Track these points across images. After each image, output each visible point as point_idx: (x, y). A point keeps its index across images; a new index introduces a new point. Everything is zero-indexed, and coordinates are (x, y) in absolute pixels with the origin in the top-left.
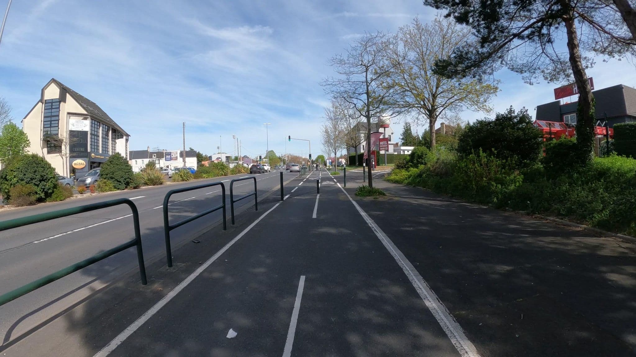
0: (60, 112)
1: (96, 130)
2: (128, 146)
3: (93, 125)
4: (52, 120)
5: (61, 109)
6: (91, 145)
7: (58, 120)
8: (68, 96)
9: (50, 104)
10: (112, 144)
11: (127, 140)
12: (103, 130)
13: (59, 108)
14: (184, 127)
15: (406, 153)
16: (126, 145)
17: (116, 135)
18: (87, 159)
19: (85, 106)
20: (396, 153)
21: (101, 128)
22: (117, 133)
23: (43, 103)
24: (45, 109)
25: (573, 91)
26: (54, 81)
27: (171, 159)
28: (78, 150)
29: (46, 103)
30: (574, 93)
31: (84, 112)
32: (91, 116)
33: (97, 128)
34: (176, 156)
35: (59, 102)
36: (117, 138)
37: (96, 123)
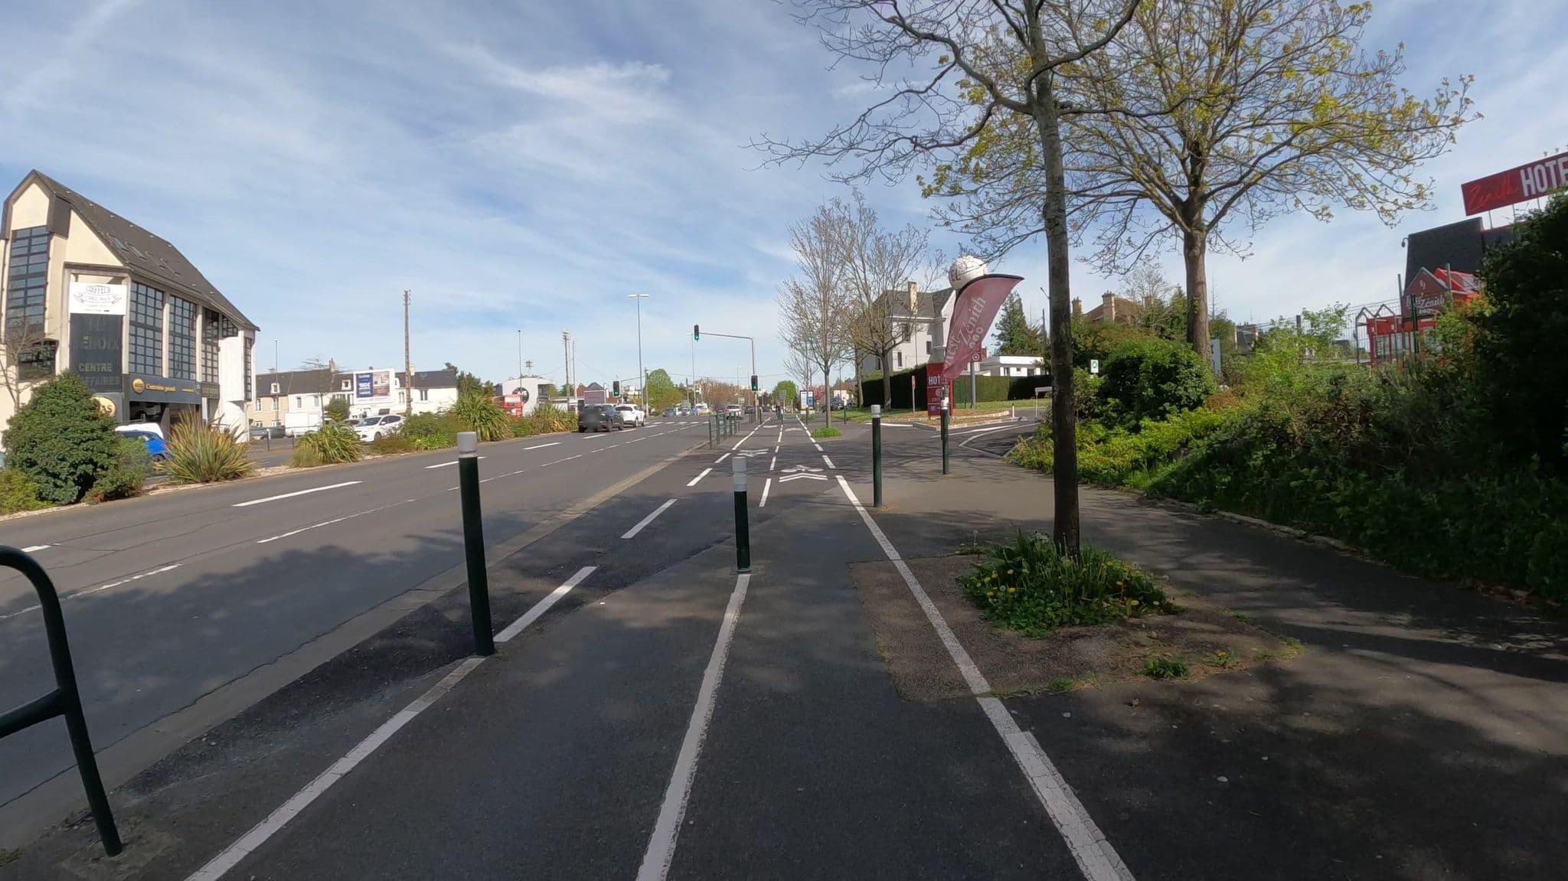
0: (50, 263)
1: (150, 312)
2: (253, 359)
3: (142, 299)
4: (29, 285)
5: (51, 255)
6: (134, 353)
7: (44, 286)
8: (75, 219)
9: (26, 242)
10: (205, 351)
11: (249, 342)
12: (173, 313)
13: (47, 252)
14: (406, 305)
15: (1014, 373)
16: (247, 355)
17: (217, 328)
18: (120, 395)
19: (120, 245)
20: (988, 374)
21: (167, 308)
22: (220, 322)
23: (7, 240)
24: (12, 257)
25: (1522, 191)
26: (36, 177)
27: (373, 393)
28: (93, 368)
29: (15, 240)
30: (1526, 194)
31: (115, 262)
32: (133, 274)
33: (155, 308)
34: (384, 384)
35: (47, 235)
36: (220, 335)
37: (151, 292)
